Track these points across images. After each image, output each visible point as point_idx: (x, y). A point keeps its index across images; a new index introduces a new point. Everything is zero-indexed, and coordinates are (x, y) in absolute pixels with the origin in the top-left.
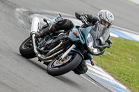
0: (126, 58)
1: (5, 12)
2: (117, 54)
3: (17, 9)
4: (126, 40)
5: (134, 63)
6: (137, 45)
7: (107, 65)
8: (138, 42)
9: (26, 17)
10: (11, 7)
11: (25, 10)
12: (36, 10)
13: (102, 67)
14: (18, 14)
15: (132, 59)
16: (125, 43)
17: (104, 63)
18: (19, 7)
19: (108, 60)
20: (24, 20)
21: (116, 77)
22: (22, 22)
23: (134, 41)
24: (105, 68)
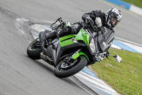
0: (128, 70)
1: (5, 23)
2: (119, 67)
3: (18, 20)
4: (128, 51)
5: (137, 76)
6: (140, 57)
7: (109, 78)
8: (140, 54)
9: (26, 27)
10: (11, 16)
11: (26, 20)
12: (36, 20)
13: (104, 80)
14: (18, 25)
15: (135, 71)
16: (127, 56)
17: (105, 75)
18: (20, 17)
19: (110, 72)
20: (25, 30)
21: (119, 90)
22: (22, 32)
23: (137, 53)
24: (106, 81)
